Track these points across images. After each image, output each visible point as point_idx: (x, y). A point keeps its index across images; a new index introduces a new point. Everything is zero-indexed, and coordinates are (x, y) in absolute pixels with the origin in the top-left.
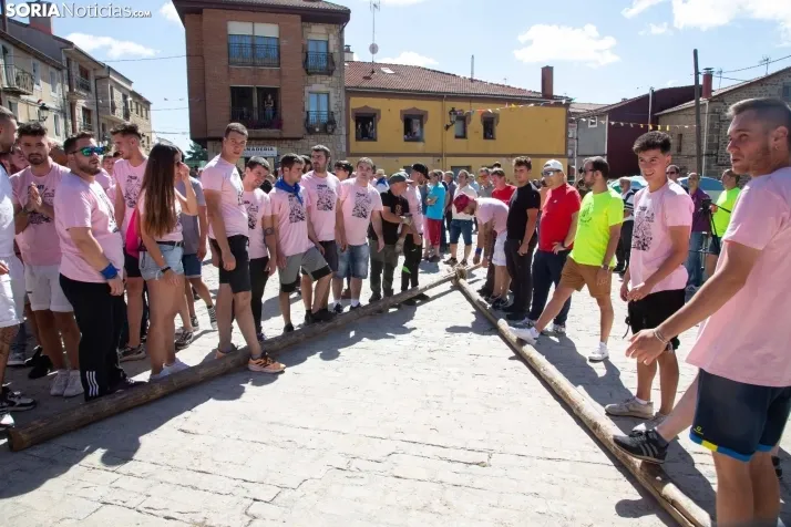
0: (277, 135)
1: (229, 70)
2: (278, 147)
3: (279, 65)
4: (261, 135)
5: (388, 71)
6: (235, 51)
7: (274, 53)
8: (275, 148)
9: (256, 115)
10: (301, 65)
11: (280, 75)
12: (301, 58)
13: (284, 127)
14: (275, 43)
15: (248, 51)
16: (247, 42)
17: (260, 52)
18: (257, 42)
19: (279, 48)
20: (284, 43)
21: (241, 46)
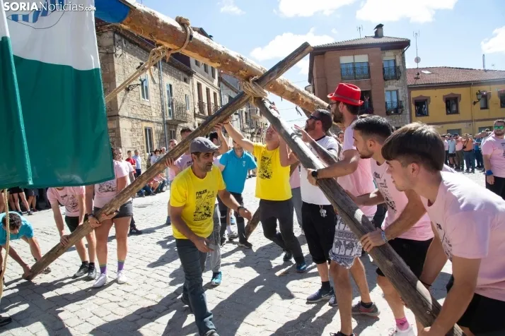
3: (369, 77)
5: (427, 72)
6: (344, 72)
7: (366, 71)
10: (382, 75)
11: (371, 83)
12: (382, 71)
14: (366, 65)
15: (352, 72)
16: (351, 66)
17: (358, 71)
18: (356, 66)
19: (369, 67)
20: (372, 64)
21: (347, 69)
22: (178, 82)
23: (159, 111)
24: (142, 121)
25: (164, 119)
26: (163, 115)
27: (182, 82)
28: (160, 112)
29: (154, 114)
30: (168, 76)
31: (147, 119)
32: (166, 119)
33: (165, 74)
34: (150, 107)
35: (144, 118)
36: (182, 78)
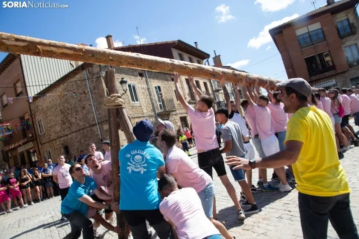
0: (334, 73)
1: (302, 51)
2: (335, 78)
3: (326, 40)
4: (326, 76)
6: (302, 42)
7: (321, 36)
8: (334, 80)
9: (320, 67)
10: (337, 35)
11: (328, 45)
12: (336, 32)
13: (337, 68)
14: (320, 31)
15: (308, 40)
16: (307, 35)
17: (314, 38)
18: (311, 34)
19: (323, 32)
20: (325, 29)
21: (304, 39)
22: (166, 82)
23: (149, 107)
24: (134, 118)
25: (155, 111)
26: (154, 110)
27: (169, 82)
28: (151, 108)
29: (145, 111)
30: (156, 81)
31: (139, 116)
32: (157, 112)
33: (152, 80)
34: (140, 106)
35: (136, 115)
36: (169, 79)
